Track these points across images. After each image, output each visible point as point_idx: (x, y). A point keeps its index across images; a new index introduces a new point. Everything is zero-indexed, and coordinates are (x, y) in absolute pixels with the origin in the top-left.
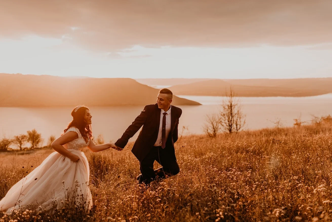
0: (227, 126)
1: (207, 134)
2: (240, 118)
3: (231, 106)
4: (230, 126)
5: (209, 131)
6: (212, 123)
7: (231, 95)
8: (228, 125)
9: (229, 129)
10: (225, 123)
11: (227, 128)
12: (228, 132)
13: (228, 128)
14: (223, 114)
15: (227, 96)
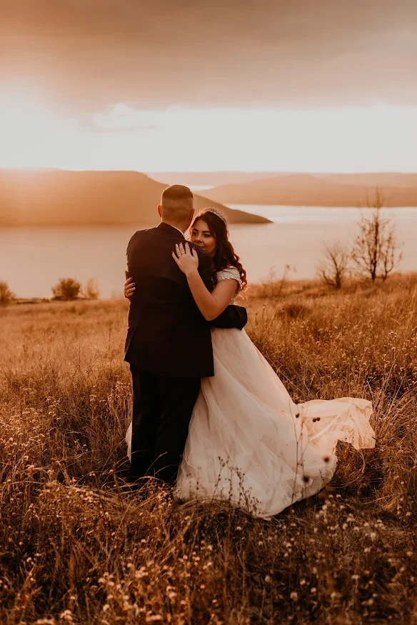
0: (366, 263)
1: (324, 279)
2: (393, 248)
3: (377, 226)
4: (374, 263)
5: (327, 274)
6: (334, 259)
7: (378, 205)
8: (368, 261)
9: (371, 270)
10: (364, 258)
11: (367, 269)
12: (369, 275)
13: (369, 268)
14: (360, 240)
15: (369, 206)
